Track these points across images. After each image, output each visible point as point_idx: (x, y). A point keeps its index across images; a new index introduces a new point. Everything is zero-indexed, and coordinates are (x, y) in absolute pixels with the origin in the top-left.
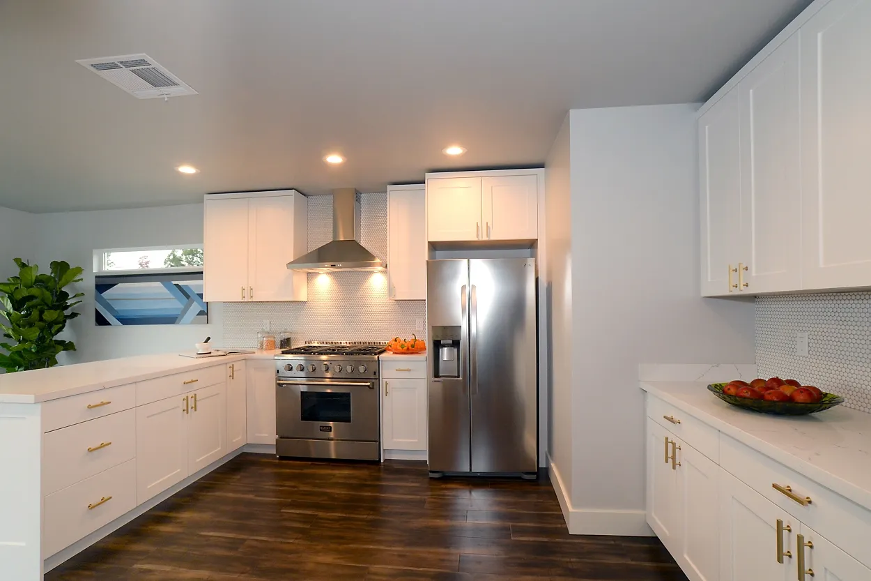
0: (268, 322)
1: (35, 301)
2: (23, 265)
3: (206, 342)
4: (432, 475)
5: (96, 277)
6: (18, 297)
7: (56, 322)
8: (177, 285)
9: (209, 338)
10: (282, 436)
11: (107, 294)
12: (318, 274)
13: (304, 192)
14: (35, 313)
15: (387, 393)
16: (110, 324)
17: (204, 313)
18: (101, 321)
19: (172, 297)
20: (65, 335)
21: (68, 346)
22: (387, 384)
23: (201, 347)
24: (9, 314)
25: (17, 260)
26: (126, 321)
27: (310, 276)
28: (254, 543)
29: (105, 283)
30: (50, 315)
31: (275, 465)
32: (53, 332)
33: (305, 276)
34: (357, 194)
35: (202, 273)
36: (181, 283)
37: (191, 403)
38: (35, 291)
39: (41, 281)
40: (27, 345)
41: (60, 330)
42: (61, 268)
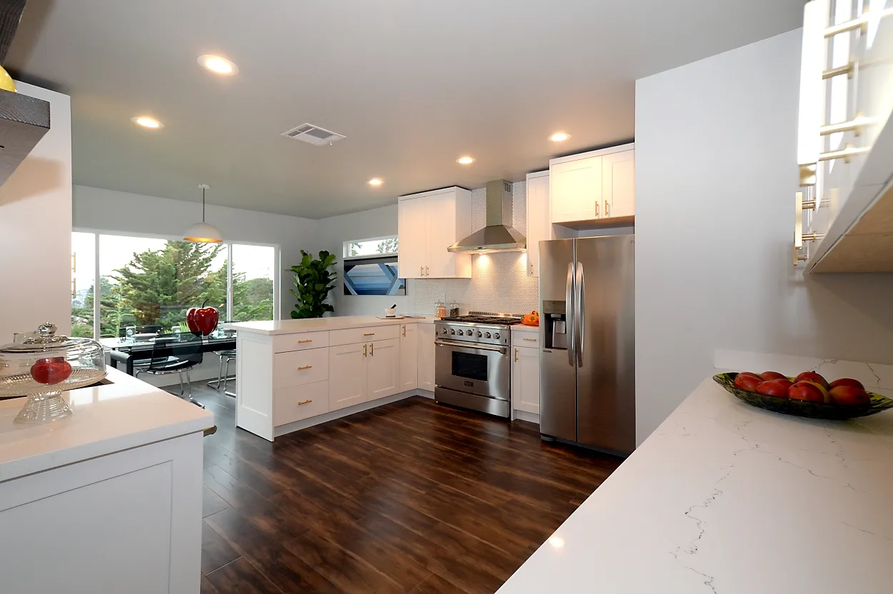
0: (444, 295)
1: (310, 278)
2: (305, 254)
3: (393, 308)
4: (543, 438)
5: (345, 261)
6: (302, 275)
7: (321, 292)
8: (387, 266)
9: (395, 306)
10: (442, 387)
11: (351, 272)
12: (478, 255)
13: (467, 187)
14: (311, 286)
15: (516, 359)
16: (351, 294)
17: (404, 287)
18: (347, 292)
19: (384, 274)
20: (329, 301)
21: (330, 309)
22: (516, 351)
23: (388, 312)
24: (298, 285)
25: (302, 251)
26: (360, 292)
27: (474, 257)
28: (382, 450)
29: (349, 265)
30: (319, 287)
31: (434, 408)
32: (320, 298)
33: (469, 258)
34: (507, 185)
35: (397, 257)
36: (390, 264)
37: (369, 350)
38: (310, 271)
39: (314, 265)
40: (307, 306)
41: (324, 298)
42: (324, 254)
